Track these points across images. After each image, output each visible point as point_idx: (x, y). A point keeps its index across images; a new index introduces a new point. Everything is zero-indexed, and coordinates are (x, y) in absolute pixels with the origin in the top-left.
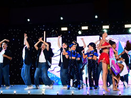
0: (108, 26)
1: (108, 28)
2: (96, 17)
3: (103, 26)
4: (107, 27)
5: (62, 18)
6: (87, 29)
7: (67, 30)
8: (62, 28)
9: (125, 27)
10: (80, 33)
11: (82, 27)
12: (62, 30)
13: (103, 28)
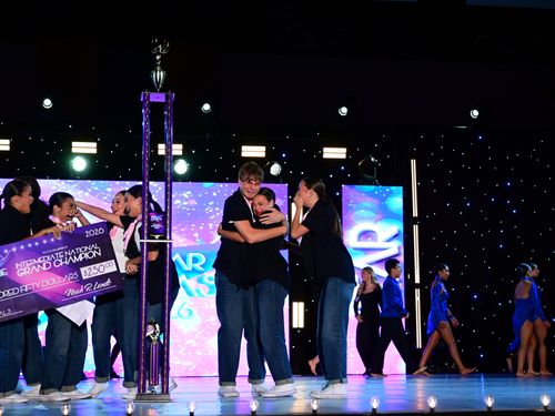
0: (95, 145)
1: (95, 151)
2: (47, 103)
3: (74, 144)
4: (91, 148)
6: (8, 148)
9: (160, 153)
13: (74, 150)
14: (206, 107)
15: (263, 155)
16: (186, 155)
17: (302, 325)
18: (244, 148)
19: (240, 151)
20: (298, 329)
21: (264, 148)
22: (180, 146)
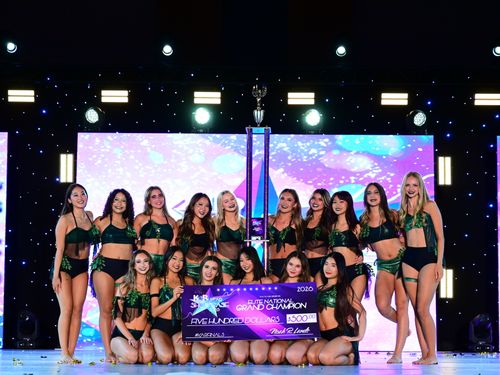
0: (219, 94)
1: (218, 102)
2: (168, 50)
3: (196, 94)
4: (214, 97)
5: (11, 47)
6: (126, 100)
7: (32, 100)
8: (10, 92)
9: (290, 102)
10: (92, 116)
11: (104, 93)
12: (10, 99)
13: (196, 101)
14: (341, 50)
15: (405, 103)
16: (319, 104)
17: (450, 295)
18: (384, 95)
19: (380, 99)
20: (446, 299)
21: (406, 96)
22: (312, 95)
